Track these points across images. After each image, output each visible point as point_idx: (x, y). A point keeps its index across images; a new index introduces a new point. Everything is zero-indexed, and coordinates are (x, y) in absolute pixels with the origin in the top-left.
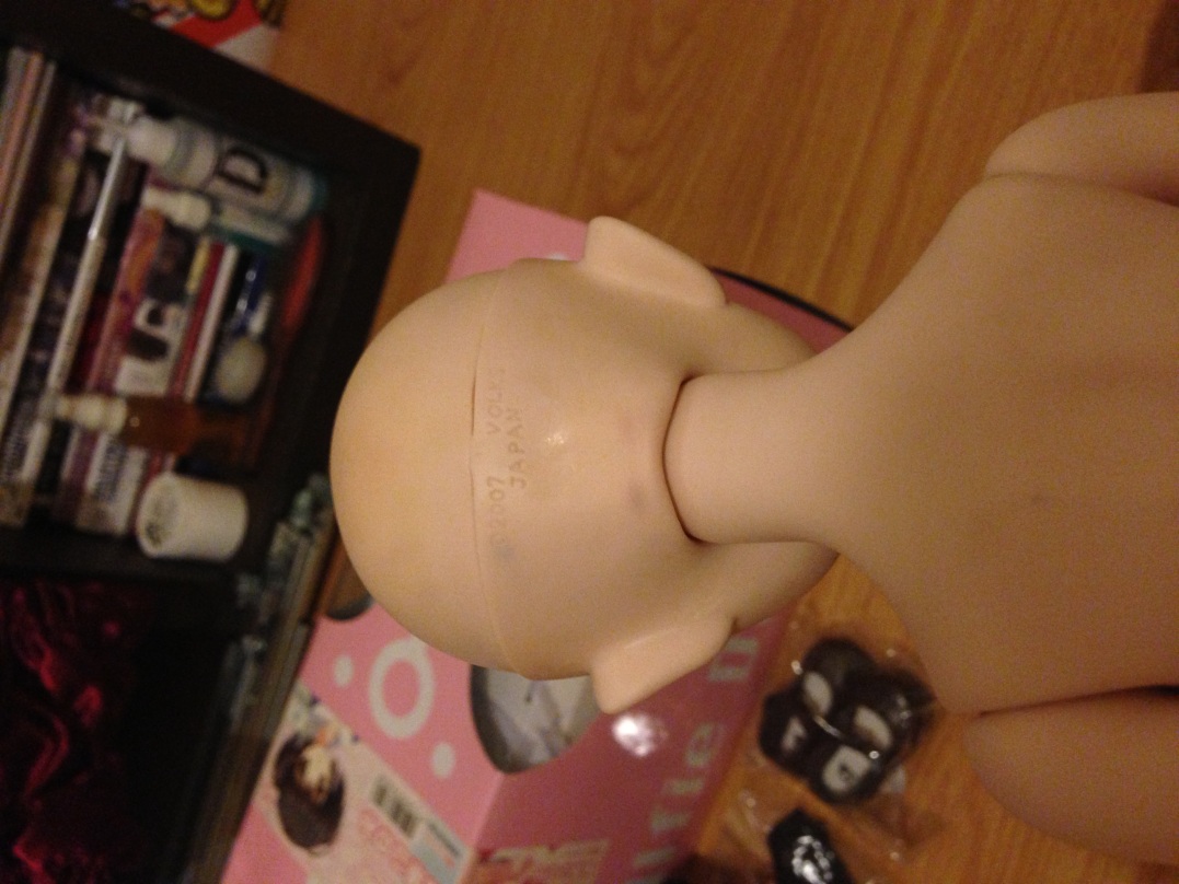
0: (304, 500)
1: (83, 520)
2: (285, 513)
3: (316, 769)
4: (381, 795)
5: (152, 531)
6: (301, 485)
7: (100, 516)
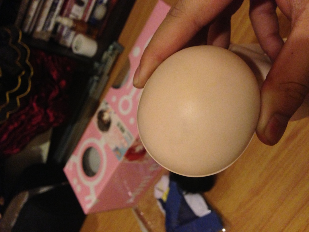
0: (111, 47)
1: (61, 42)
2: (107, 49)
3: (106, 117)
4: (118, 125)
5: (76, 48)
6: (111, 43)
7: (65, 42)
